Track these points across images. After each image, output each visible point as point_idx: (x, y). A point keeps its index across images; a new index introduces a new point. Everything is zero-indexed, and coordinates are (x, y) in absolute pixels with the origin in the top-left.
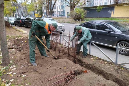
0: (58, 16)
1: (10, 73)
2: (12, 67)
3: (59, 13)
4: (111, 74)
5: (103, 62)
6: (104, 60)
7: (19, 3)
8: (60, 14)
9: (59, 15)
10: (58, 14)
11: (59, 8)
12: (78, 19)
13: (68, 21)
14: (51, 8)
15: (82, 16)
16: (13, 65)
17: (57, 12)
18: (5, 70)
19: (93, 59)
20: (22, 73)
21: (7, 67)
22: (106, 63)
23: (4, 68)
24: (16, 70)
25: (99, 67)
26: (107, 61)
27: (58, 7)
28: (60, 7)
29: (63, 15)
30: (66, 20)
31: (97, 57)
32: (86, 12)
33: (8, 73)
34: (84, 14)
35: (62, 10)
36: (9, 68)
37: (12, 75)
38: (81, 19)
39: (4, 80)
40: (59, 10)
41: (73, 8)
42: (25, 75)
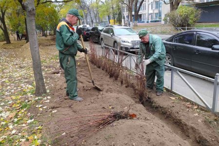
0: (148, 22)
1: (40, 106)
2: (46, 98)
3: (150, 16)
4: (192, 128)
5: (190, 106)
6: (193, 103)
7: (88, 3)
8: (152, 18)
9: (150, 20)
10: (150, 18)
11: (152, 8)
12: (183, 26)
13: (162, 30)
14: (137, 8)
15: (190, 21)
16: (48, 95)
17: (147, 15)
18: (36, 101)
19: (174, 98)
20: (53, 108)
21: (39, 98)
22: (196, 107)
23: (37, 98)
24: (49, 103)
25: (178, 112)
26: (198, 105)
27: (150, 6)
28: (154, 6)
29: (157, 20)
30: (159, 29)
31: (183, 97)
32: (200, 12)
33: (37, 106)
34: (195, 17)
35: (156, 11)
36: (41, 99)
37: (41, 109)
38: (188, 25)
39: (29, 114)
40: (151, 11)
41: (175, 7)
42: (56, 111)
